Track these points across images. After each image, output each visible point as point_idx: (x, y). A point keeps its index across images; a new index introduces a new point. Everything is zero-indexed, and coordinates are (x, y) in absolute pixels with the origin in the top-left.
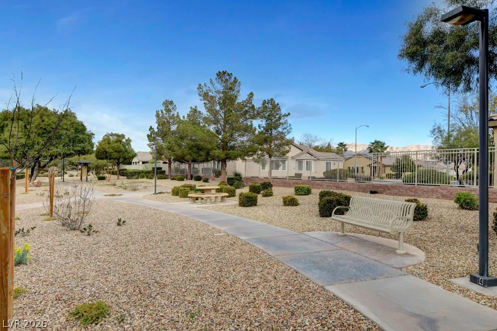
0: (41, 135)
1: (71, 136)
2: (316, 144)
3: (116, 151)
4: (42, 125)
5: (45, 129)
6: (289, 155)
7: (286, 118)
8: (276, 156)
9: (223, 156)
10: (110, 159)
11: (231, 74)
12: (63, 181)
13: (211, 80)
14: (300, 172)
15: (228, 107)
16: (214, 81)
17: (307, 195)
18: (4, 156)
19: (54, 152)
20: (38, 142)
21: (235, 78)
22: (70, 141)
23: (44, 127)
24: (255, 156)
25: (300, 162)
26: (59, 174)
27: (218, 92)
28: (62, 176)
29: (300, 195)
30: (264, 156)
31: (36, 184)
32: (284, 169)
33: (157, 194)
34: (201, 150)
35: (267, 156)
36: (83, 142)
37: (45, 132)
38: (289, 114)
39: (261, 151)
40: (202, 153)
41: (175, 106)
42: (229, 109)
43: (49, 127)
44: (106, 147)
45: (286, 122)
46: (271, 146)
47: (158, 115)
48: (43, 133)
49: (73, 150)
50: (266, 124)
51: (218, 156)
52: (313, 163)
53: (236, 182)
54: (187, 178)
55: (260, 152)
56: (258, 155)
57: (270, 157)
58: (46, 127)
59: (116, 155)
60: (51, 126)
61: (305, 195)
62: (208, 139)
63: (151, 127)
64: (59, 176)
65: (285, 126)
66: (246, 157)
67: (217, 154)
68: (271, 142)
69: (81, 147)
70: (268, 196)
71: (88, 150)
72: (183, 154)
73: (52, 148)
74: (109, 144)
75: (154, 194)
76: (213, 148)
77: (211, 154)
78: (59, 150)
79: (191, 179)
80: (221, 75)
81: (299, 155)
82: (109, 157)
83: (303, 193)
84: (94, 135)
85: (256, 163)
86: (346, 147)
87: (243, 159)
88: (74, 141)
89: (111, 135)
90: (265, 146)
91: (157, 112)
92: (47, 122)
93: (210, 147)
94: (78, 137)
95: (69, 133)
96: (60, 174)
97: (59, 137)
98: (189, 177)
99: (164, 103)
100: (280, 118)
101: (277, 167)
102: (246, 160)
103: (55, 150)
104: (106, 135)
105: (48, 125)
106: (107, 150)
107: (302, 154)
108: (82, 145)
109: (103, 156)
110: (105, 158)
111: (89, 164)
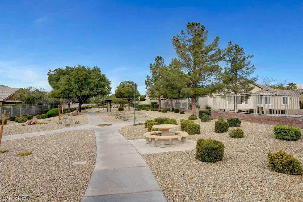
0: (77, 83)
1: (96, 83)
2: (272, 84)
3: (127, 93)
4: (77, 76)
5: (79, 79)
6: (253, 91)
7: (249, 60)
8: (241, 92)
9: (192, 93)
10: (124, 97)
11: (199, 23)
12: (98, 111)
13: (182, 32)
14: (260, 105)
15: (195, 50)
16: (185, 31)
17: (295, 140)
18: (58, 97)
20: (75, 88)
21: (202, 26)
22: (95, 86)
23: (78, 78)
24: (222, 93)
25: (260, 97)
27: (189, 41)
29: (284, 139)
30: (230, 93)
31: (73, 114)
32: (246, 103)
33: (136, 125)
34: (175, 88)
35: (232, 93)
36: (103, 87)
37: (79, 81)
38: (253, 56)
39: (227, 88)
40: (175, 91)
41: (163, 60)
42: (196, 51)
44: (121, 89)
45: (249, 63)
46: (236, 85)
47: (151, 67)
48: (78, 82)
50: (231, 66)
51: (187, 94)
52: (271, 98)
53: (205, 115)
54: (170, 110)
55: (226, 90)
56: (224, 92)
57: (235, 93)
58: (79, 77)
59: (127, 95)
60: (83, 77)
61: (292, 140)
62: (178, 78)
63: (148, 76)
65: (249, 66)
66: (213, 94)
67: (186, 91)
68: (236, 81)
69: (101, 90)
70: (237, 138)
71: (106, 91)
72: (166, 93)
74: (123, 88)
75: (134, 125)
76: (182, 87)
77: (181, 91)
79: (173, 111)
80: (190, 26)
81: (259, 92)
82: (122, 96)
83: (289, 138)
84: (111, 82)
85: (223, 99)
86: (295, 86)
87: (211, 96)
88: (97, 86)
89: (125, 82)
90: (231, 85)
91: (151, 64)
92: (80, 74)
93: (180, 85)
94: (100, 83)
97: (89, 84)
98: (171, 109)
99: (156, 59)
100: (244, 59)
101: (241, 102)
102: (213, 96)
104: (122, 82)
105: (81, 76)
106: (122, 91)
107: (262, 91)
108: (102, 88)
109: (119, 96)
110: (121, 97)
111: (111, 100)
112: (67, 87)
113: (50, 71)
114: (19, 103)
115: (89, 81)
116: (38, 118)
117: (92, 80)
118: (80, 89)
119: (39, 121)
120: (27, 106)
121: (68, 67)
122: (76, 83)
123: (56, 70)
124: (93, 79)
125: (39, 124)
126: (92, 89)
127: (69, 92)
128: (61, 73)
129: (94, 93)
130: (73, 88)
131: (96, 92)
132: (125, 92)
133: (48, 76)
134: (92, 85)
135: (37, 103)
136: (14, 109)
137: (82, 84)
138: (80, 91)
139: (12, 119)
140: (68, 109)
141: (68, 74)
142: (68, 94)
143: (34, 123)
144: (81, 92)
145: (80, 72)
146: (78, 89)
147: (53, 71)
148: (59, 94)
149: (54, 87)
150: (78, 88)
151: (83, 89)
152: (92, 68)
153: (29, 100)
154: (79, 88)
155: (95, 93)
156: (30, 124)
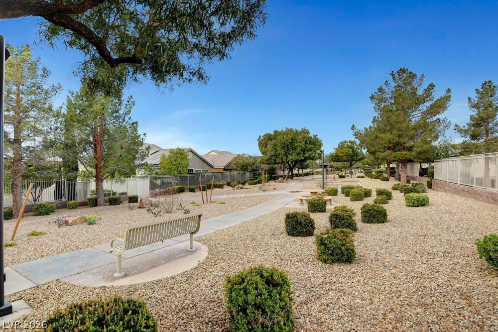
3: (346, 155)
5: (285, 144)
10: (342, 161)
22: (302, 150)
31: (280, 181)
44: (339, 152)
48: (284, 146)
59: (346, 158)
60: (289, 141)
74: (342, 149)
82: (340, 160)
89: (345, 142)
97: (295, 148)
104: (341, 143)
106: (339, 154)
109: (337, 159)
110: (338, 161)
111: (327, 166)
112: (273, 153)
113: (260, 136)
114: (236, 169)
115: (296, 145)
116: (249, 184)
117: (298, 144)
118: (286, 155)
119: (249, 186)
120: (242, 172)
121: (275, 132)
122: (282, 148)
123: (265, 135)
124: (300, 142)
125: (245, 189)
126: (298, 154)
127: (275, 158)
128: (269, 138)
129: (300, 159)
130: (279, 154)
131: (303, 156)
132: (343, 155)
133: (258, 142)
134: (299, 150)
135: (250, 169)
136: (231, 175)
137: (288, 149)
138: (286, 156)
139: (229, 184)
140: (282, 176)
141: (275, 139)
142: (275, 160)
143: (241, 188)
144: (288, 157)
145: (285, 137)
146: (284, 155)
147: (263, 136)
148: (267, 160)
149: (263, 153)
150: (284, 153)
151: (290, 154)
152: (300, 130)
153: (243, 166)
154: (286, 153)
155: (302, 158)
156: (238, 188)
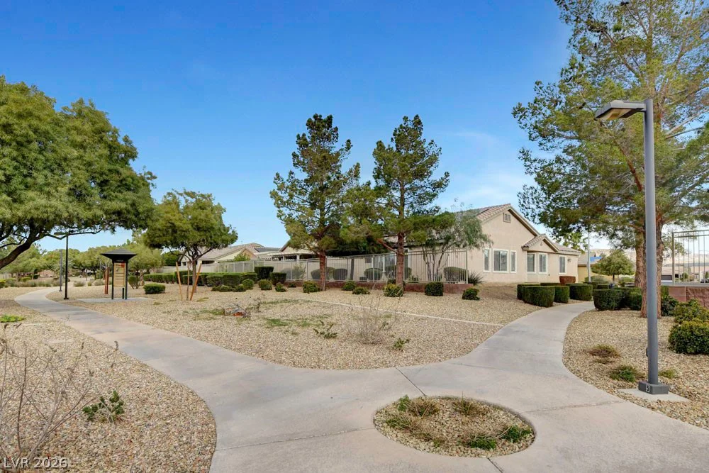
1: (96, 167)
12: (66, 298)
19: (37, 209)
26: (55, 282)
28: (61, 285)
32: (513, 268)
43: (24, 124)
49: (100, 207)
52: (547, 258)
64: (55, 286)
73: (30, 194)
78: (54, 202)
81: (533, 244)
95: (89, 156)
96: (59, 280)
103: (41, 201)
107: (538, 242)
